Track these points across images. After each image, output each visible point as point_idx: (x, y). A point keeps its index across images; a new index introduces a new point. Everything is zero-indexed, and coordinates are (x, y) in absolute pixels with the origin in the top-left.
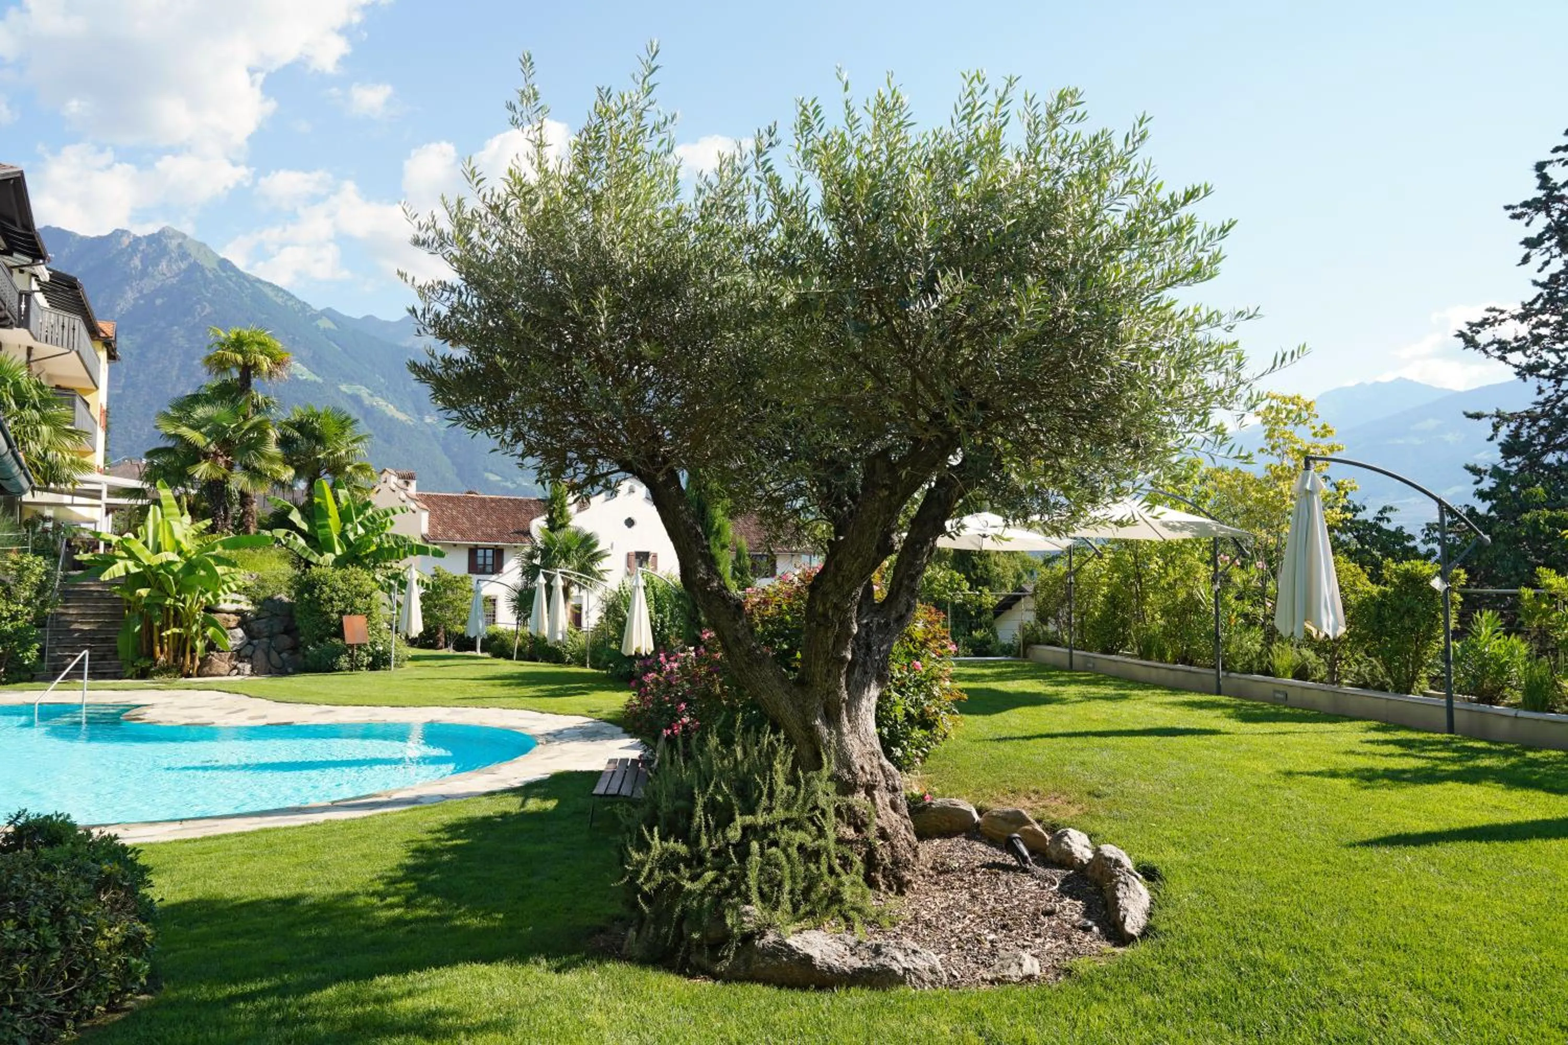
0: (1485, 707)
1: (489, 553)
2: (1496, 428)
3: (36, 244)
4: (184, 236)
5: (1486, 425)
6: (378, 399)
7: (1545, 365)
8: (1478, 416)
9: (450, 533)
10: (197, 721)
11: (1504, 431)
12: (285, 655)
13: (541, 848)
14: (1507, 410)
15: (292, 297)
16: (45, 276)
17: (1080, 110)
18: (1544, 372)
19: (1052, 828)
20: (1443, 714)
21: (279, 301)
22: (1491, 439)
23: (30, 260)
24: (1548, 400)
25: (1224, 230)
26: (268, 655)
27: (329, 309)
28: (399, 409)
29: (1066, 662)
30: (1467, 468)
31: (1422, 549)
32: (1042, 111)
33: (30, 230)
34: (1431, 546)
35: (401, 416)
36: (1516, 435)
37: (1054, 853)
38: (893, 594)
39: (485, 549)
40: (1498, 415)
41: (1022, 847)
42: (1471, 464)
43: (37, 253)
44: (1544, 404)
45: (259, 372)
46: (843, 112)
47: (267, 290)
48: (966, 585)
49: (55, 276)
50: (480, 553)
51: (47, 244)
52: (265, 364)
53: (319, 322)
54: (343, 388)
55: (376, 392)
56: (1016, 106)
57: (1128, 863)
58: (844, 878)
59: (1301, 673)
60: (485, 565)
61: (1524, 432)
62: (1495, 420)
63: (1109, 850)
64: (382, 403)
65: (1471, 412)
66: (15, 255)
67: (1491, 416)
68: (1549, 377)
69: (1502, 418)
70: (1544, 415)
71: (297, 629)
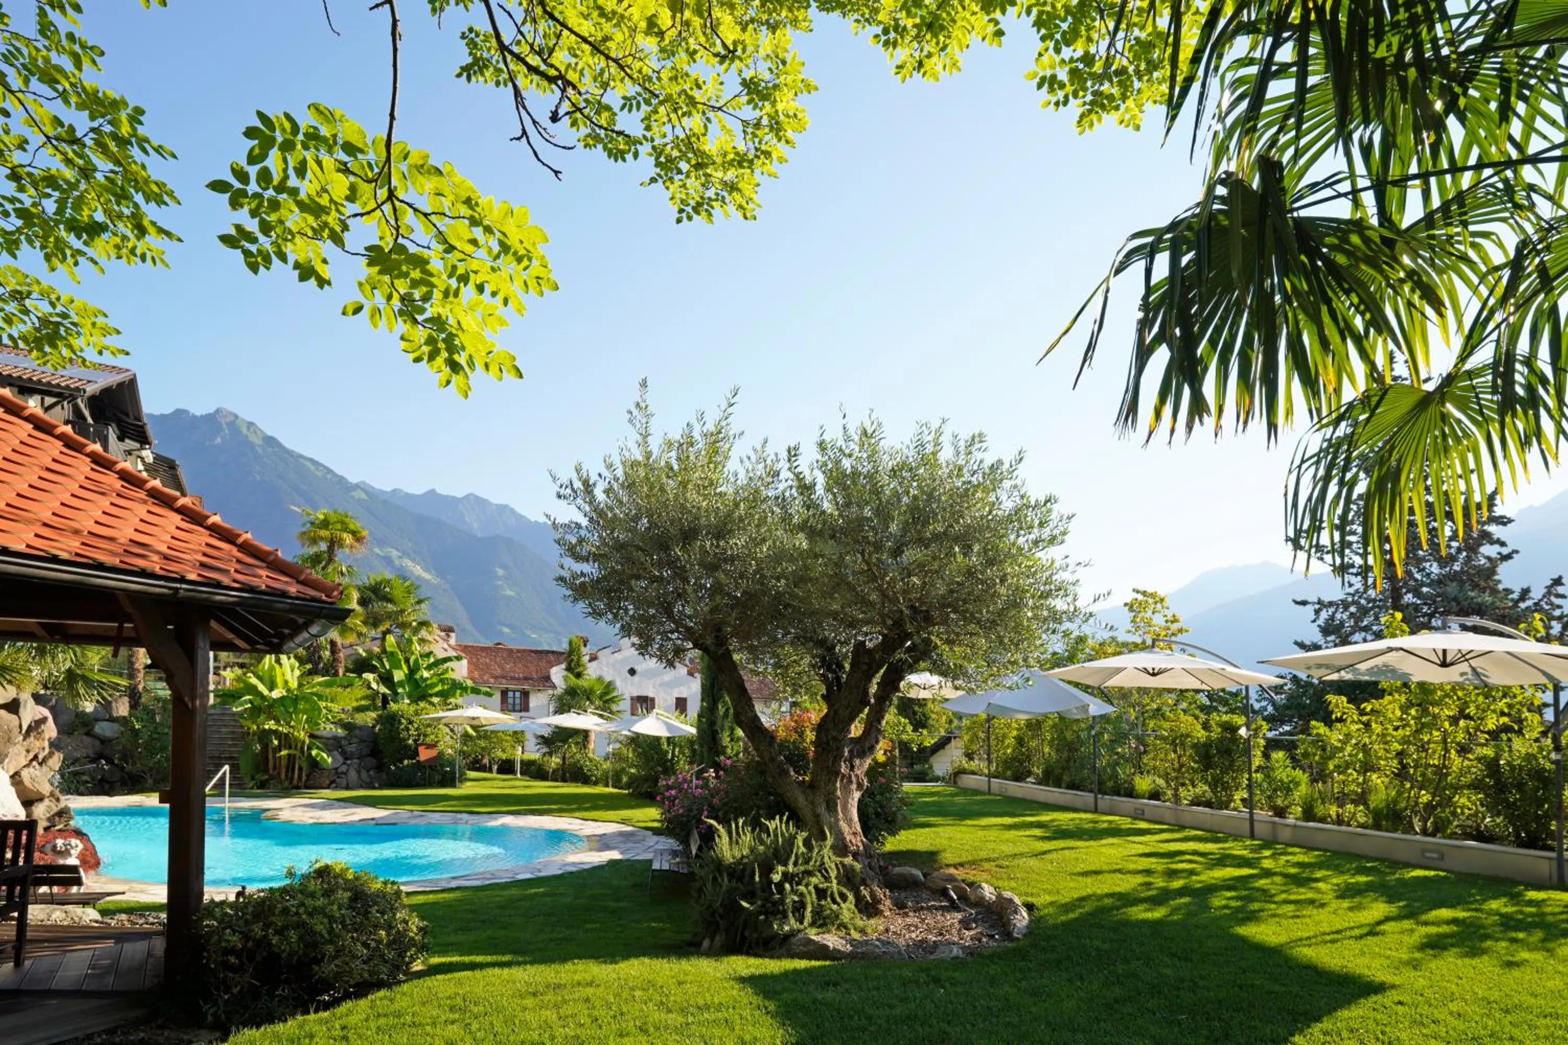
0: (1277, 819)
1: (518, 694)
2: (1317, 612)
3: (144, 432)
4: (236, 417)
5: (1309, 610)
6: (406, 560)
7: (1353, 566)
8: (1304, 603)
9: (486, 678)
10: (321, 821)
11: (1324, 615)
12: (372, 773)
13: (621, 904)
14: (1326, 599)
15: (329, 471)
16: (150, 458)
17: (984, 445)
18: (1351, 570)
19: (971, 885)
20: (1247, 824)
21: (319, 474)
22: (1314, 621)
23: (138, 445)
24: (1357, 591)
25: (1069, 518)
26: (359, 772)
27: (363, 482)
28: (426, 570)
29: (986, 788)
30: (1296, 643)
31: (1257, 706)
32: (962, 444)
33: (139, 420)
34: (1264, 703)
35: (427, 576)
36: (1332, 618)
37: (972, 897)
38: (866, 733)
39: (514, 691)
40: (1320, 602)
41: (952, 893)
42: (1299, 640)
43: (143, 439)
44: (1353, 595)
45: (341, 546)
46: (841, 432)
47: (309, 464)
48: (909, 728)
49: (157, 458)
50: (510, 694)
51: (151, 431)
52: (348, 539)
53: (353, 493)
54: (377, 551)
55: (405, 554)
56: (946, 439)
57: (1017, 900)
58: (843, 905)
59: (1155, 795)
60: (514, 704)
61: (1338, 616)
62: (1317, 607)
63: (1007, 894)
64: (410, 564)
65: (1299, 600)
66: (127, 441)
67: (1314, 603)
68: (1356, 575)
69: (1322, 605)
70: (1354, 603)
71: (381, 752)
